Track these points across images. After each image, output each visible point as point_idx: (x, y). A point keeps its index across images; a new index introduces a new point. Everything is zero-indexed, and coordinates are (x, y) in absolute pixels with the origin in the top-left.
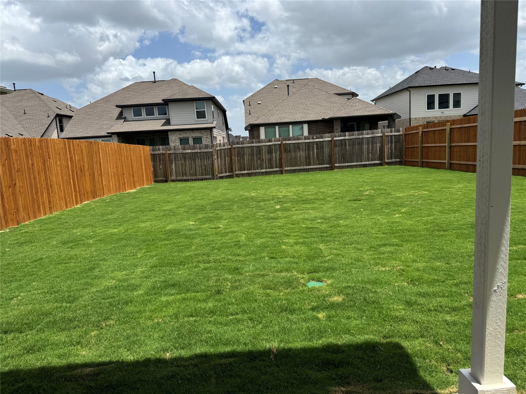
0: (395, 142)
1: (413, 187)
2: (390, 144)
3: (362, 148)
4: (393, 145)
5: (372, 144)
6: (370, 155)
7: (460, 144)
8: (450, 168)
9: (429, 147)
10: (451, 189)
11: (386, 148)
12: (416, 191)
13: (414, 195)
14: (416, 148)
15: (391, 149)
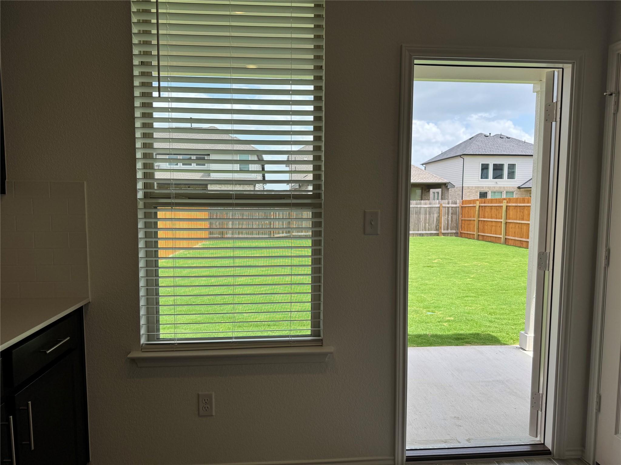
0: (452, 214)
1: (474, 259)
2: (446, 216)
3: (419, 217)
4: (450, 217)
5: (430, 214)
6: (427, 225)
7: (515, 221)
8: (505, 243)
9: (485, 222)
10: (508, 262)
11: (443, 220)
12: (479, 262)
13: (477, 265)
14: (472, 222)
15: (448, 220)
